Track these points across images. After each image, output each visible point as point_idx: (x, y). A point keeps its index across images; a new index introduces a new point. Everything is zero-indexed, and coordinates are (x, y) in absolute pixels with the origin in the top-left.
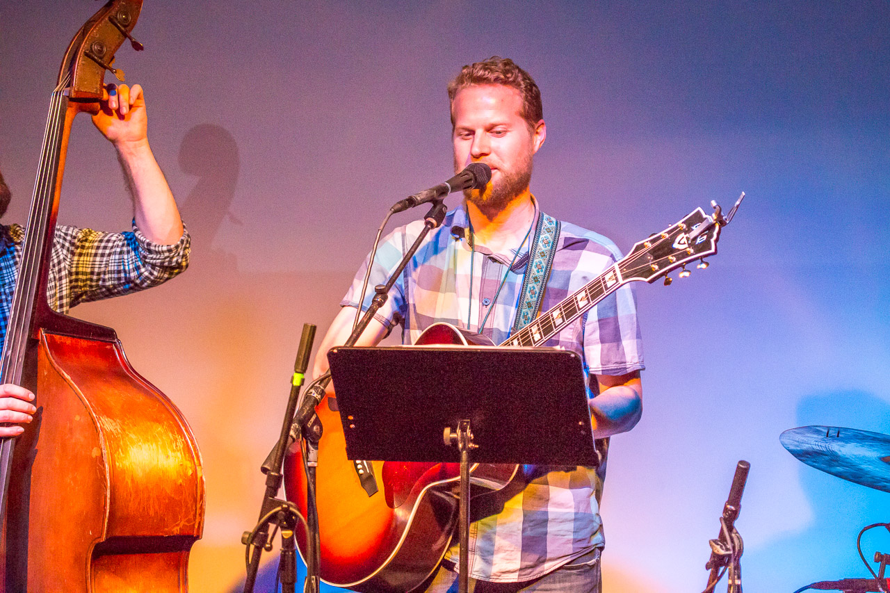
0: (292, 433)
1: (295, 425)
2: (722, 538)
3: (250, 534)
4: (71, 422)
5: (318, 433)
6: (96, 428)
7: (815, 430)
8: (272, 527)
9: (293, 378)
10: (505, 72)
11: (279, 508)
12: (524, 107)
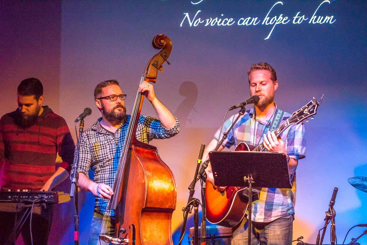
0: (198, 177)
1: (199, 175)
2: (329, 211)
3: (185, 208)
4: (138, 172)
5: (206, 177)
6: (144, 174)
7: (359, 178)
8: (191, 206)
9: (198, 161)
10: (265, 66)
11: (194, 200)
12: (271, 76)
